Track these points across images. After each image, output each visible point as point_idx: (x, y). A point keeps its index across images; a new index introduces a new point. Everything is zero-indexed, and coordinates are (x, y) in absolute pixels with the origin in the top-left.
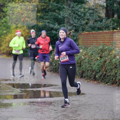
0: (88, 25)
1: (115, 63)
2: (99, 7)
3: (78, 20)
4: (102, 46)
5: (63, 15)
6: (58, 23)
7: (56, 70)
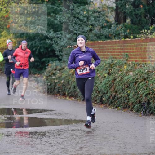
0: (93, 32)
1: (127, 81)
2: (106, 9)
3: (80, 25)
4: (111, 59)
5: (60, 19)
6: (53, 31)
7: (51, 91)
